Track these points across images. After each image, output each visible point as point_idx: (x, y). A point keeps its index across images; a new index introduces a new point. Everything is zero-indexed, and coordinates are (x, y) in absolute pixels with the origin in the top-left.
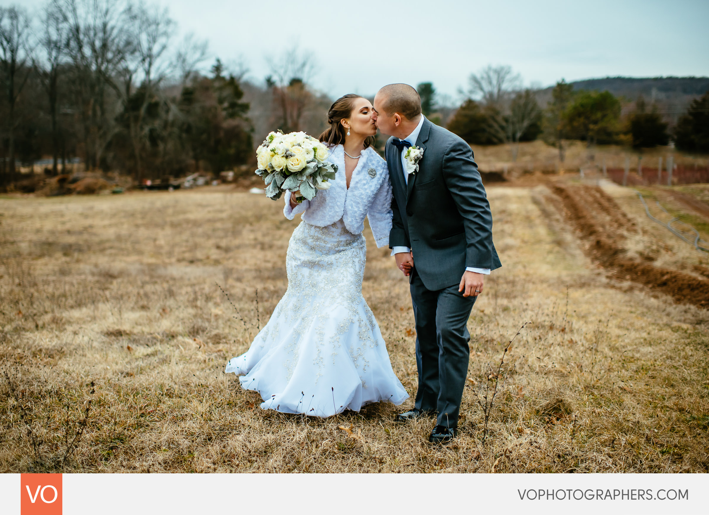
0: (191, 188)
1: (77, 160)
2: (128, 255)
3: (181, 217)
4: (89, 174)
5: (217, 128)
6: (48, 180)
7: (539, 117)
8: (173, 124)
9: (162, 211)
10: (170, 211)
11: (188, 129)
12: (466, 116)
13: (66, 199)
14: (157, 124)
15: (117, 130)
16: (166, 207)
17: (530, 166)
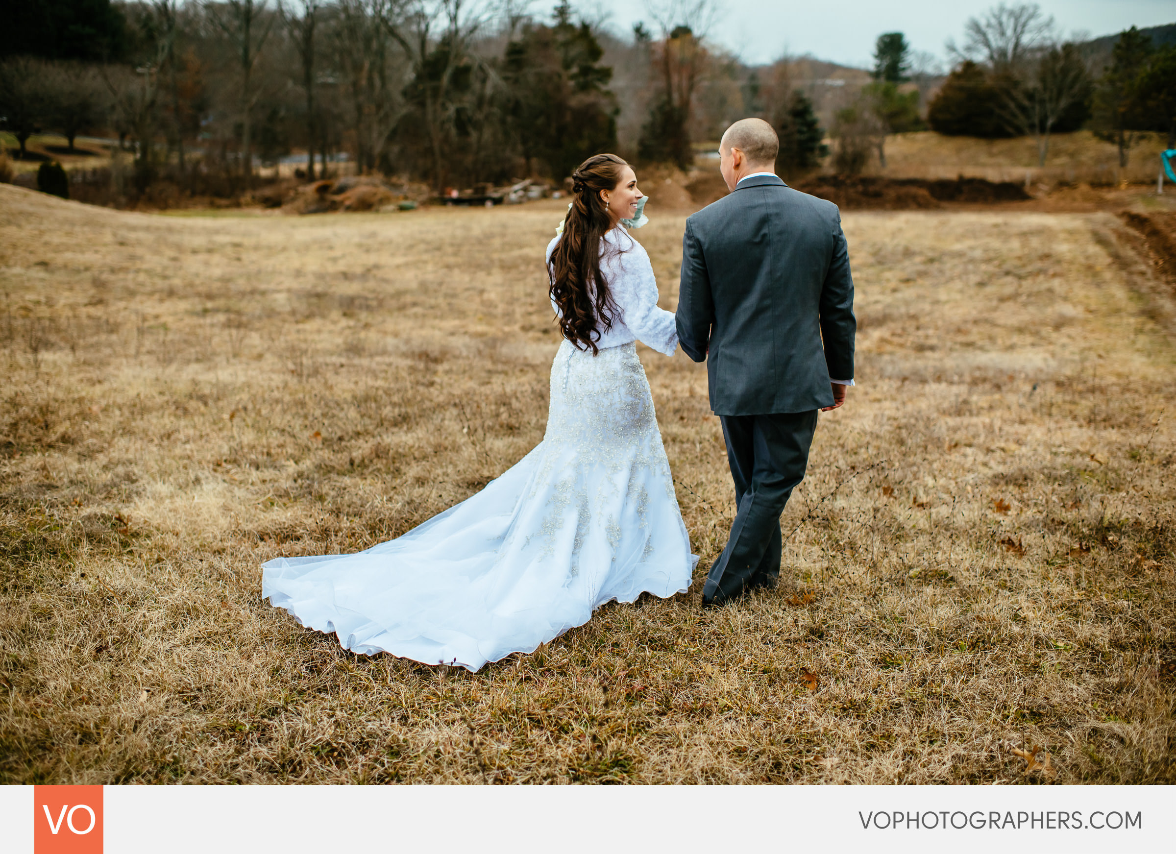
0: (519, 202)
1: (343, 155)
2: (442, 317)
3: (516, 253)
4: (363, 179)
5: (561, 107)
6: (301, 189)
7: (1087, 91)
8: (492, 101)
9: (484, 241)
10: (497, 242)
11: (514, 108)
12: (961, 89)
13: (329, 218)
14: (468, 100)
15: (404, 111)
16: (490, 236)
17: (1070, 174)
